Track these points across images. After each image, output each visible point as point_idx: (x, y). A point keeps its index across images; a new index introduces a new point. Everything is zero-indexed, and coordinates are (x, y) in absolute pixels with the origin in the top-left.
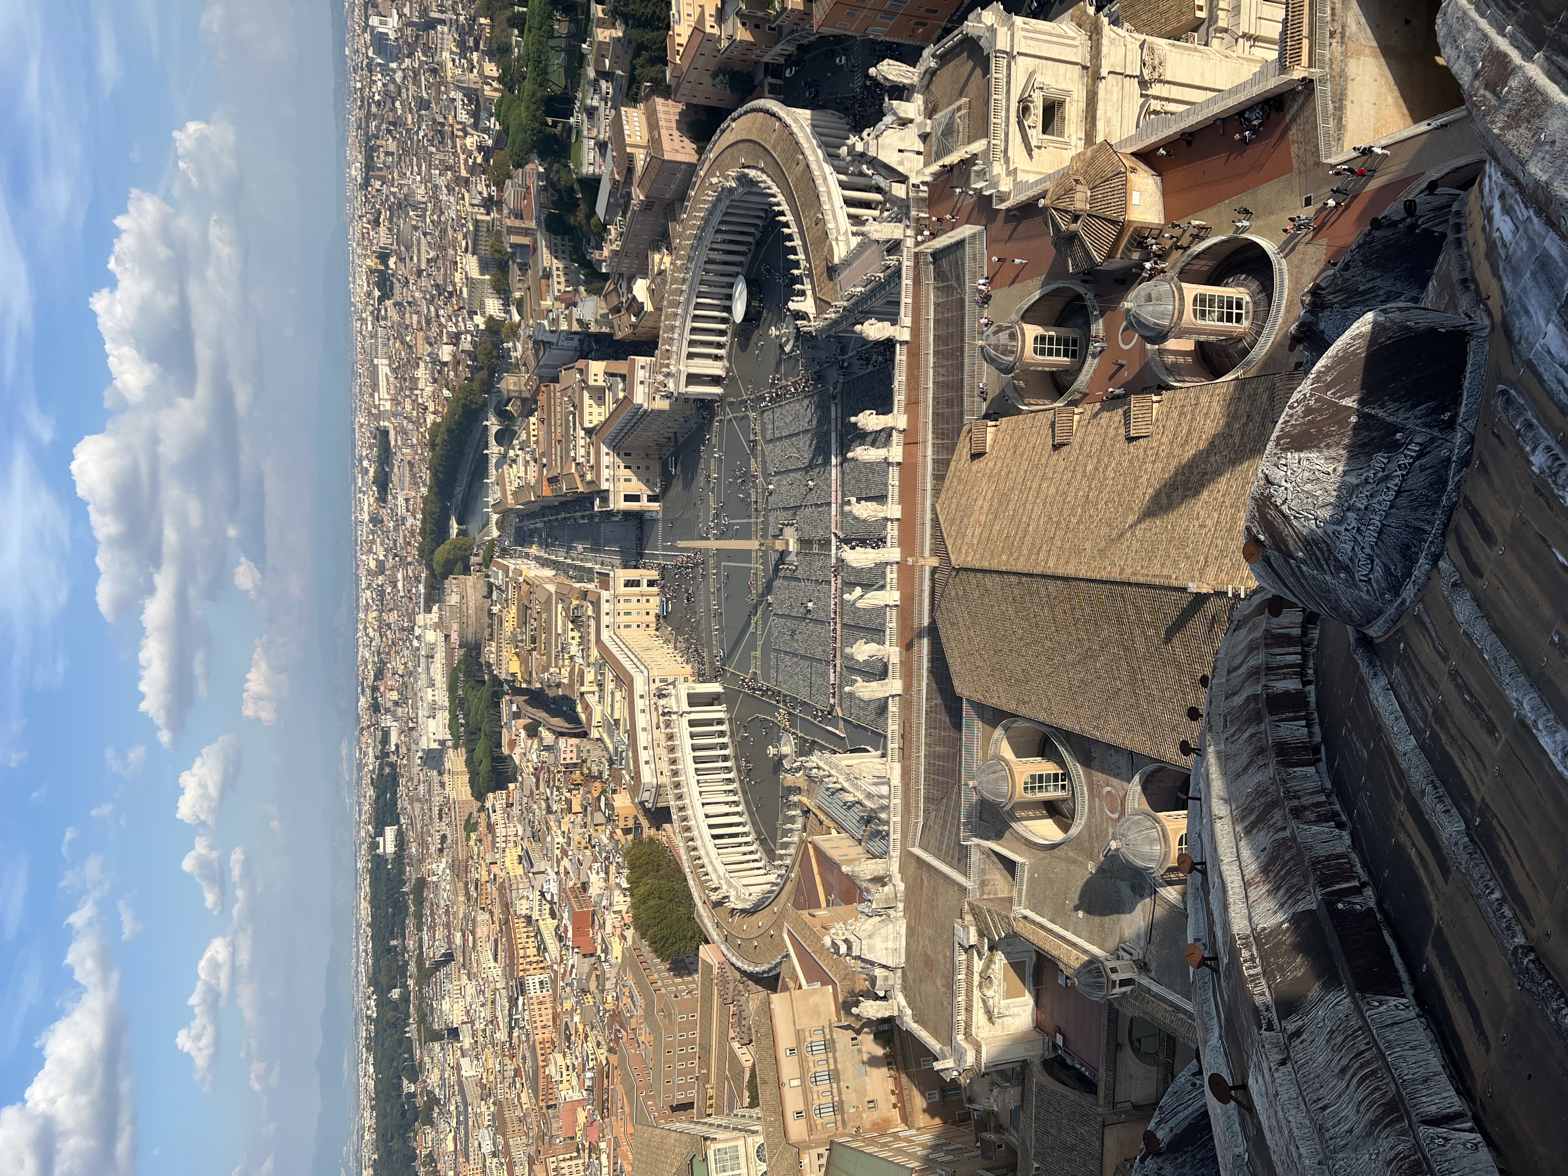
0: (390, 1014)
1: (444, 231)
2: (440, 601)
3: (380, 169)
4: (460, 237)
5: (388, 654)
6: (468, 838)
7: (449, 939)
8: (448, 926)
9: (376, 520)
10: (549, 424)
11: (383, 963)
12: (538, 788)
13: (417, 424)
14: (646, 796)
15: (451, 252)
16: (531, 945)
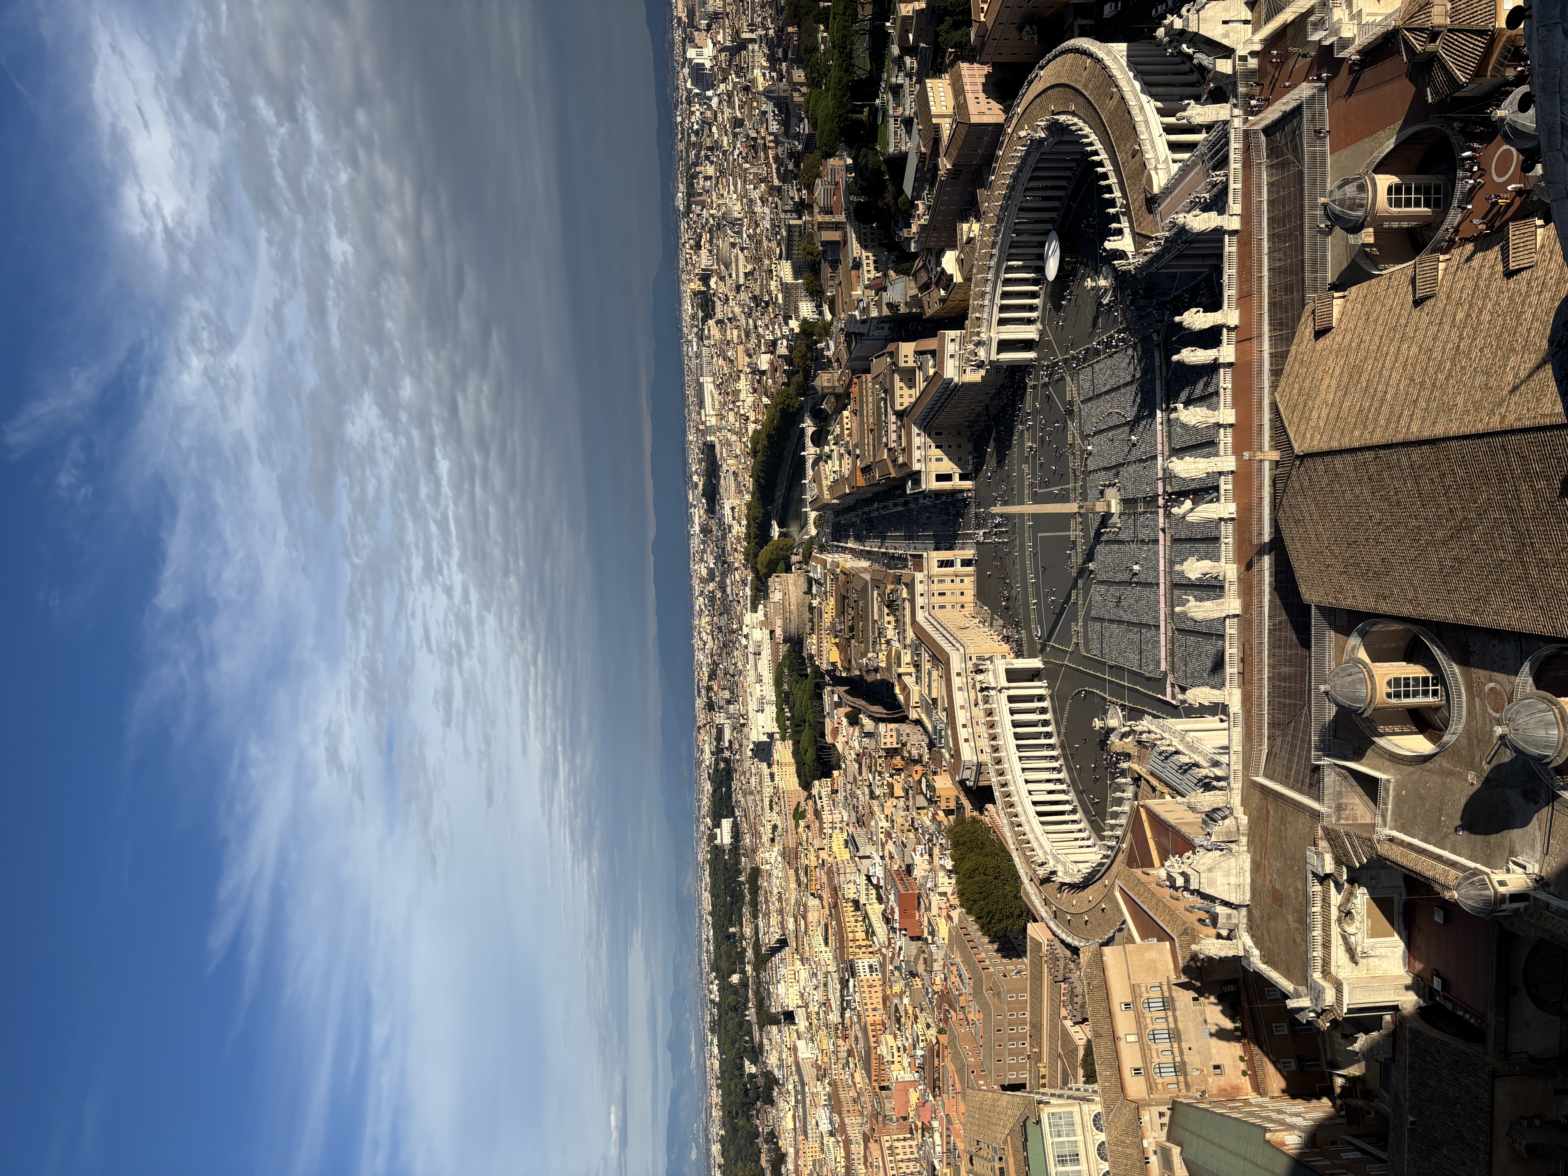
0: (731, 998)
1: (759, 242)
2: (766, 597)
3: (700, 194)
4: (774, 244)
5: (720, 655)
6: (797, 826)
7: (782, 925)
8: (781, 912)
9: (706, 530)
10: (862, 415)
11: (724, 948)
12: (860, 773)
13: (739, 434)
14: (967, 774)
15: (767, 262)
16: (859, 929)
